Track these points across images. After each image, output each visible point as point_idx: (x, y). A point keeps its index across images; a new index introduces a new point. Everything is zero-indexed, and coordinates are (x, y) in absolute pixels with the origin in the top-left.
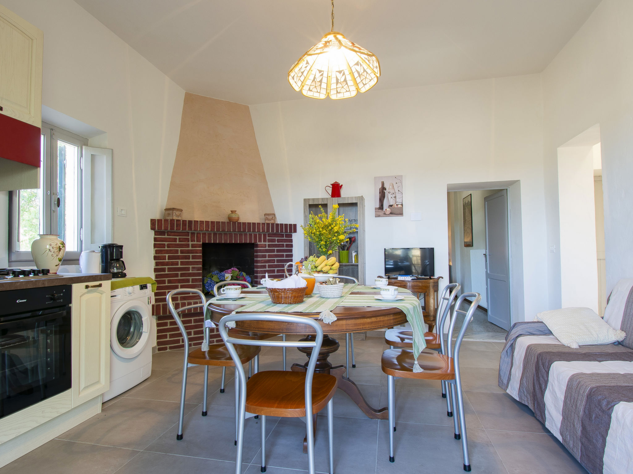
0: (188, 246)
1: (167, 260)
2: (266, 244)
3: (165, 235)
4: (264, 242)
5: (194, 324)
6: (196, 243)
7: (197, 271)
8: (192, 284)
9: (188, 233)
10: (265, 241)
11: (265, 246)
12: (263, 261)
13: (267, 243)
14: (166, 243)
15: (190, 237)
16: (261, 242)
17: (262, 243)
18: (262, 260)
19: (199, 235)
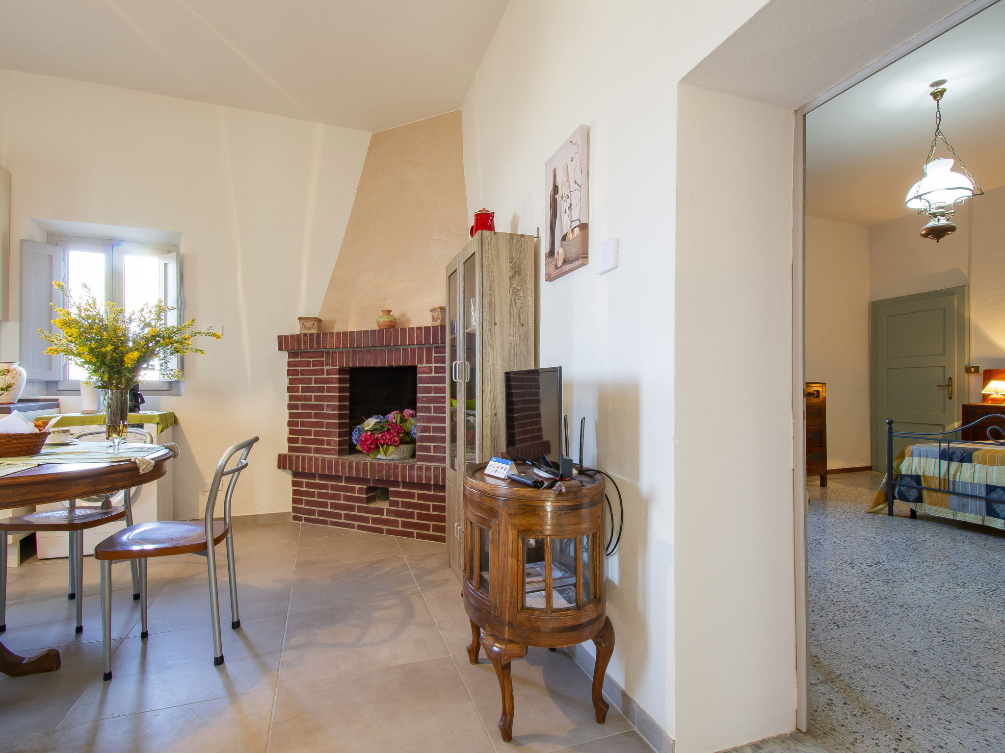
0: (321, 372)
1: (300, 394)
2: (431, 368)
3: (298, 358)
4: (427, 363)
5: (332, 492)
6: (331, 367)
7: (333, 411)
8: (327, 430)
9: (323, 352)
10: (428, 361)
11: (428, 371)
12: (425, 399)
13: (433, 365)
14: (300, 369)
15: (324, 359)
16: (423, 363)
17: (425, 365)
18: (423, 397)
19: (334, 354)
